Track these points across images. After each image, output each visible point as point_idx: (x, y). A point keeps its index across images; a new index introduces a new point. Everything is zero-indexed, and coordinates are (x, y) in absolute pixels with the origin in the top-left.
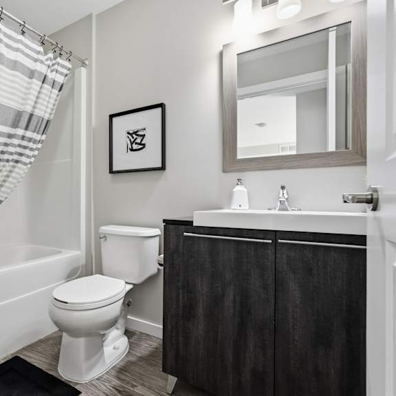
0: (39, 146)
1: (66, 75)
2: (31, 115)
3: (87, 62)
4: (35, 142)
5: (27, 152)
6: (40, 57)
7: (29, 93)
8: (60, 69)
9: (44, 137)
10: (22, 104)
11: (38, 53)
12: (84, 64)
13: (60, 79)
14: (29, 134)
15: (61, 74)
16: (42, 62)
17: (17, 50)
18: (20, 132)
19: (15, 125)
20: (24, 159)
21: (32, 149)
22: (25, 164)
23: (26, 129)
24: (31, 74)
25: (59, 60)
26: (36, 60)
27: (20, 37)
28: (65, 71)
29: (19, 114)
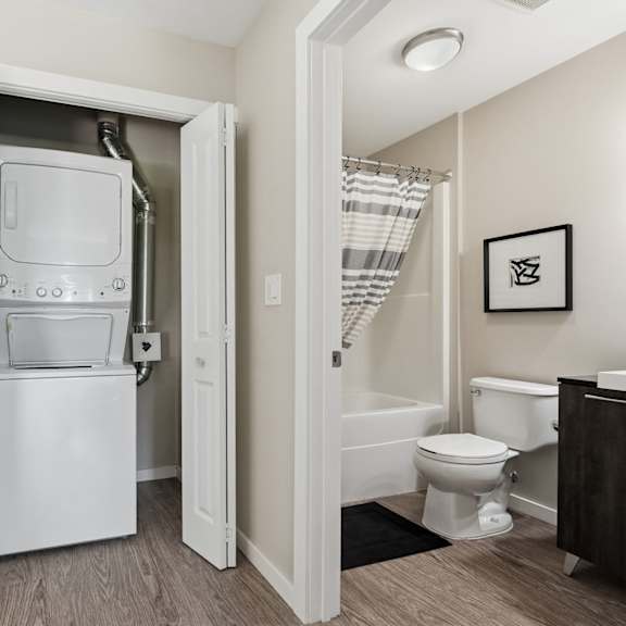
0: (391, 283)
1: (424, 199)
2: (384, 252)
3: (450, 174)
4: (387, 279)
5: (379, 292)
6: (394, 190)
7: (383, 231)
8: (416, 194)
9: (397, 273)
10: (375, 243)
11: (393, 185)
12: (445, 178)
13: (416, 205)
14: (381, 272)
15: (418, 199)
16: (397, 195)
17: (372, 192)
18: (372, 273)
19: (368, 266)
20: (375, 300)
21: (383, 288)
22: (376, 304)
23: (379, 267)
24: (385, 210)
25: (415, 185)
26: (390, 194)
27: (376, 178)
28: (423, 196)
29: (372, 254)
